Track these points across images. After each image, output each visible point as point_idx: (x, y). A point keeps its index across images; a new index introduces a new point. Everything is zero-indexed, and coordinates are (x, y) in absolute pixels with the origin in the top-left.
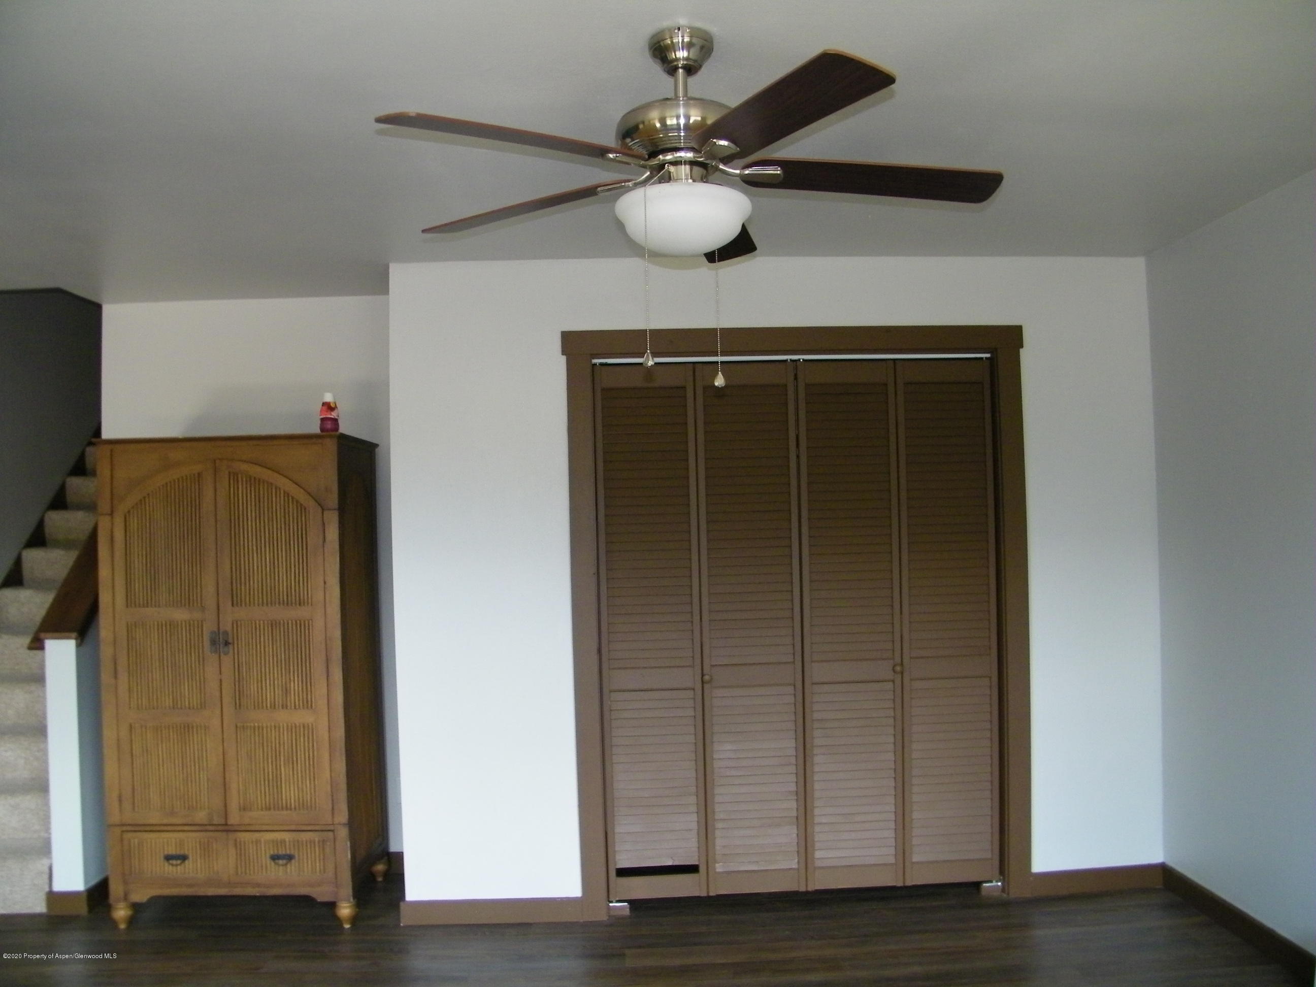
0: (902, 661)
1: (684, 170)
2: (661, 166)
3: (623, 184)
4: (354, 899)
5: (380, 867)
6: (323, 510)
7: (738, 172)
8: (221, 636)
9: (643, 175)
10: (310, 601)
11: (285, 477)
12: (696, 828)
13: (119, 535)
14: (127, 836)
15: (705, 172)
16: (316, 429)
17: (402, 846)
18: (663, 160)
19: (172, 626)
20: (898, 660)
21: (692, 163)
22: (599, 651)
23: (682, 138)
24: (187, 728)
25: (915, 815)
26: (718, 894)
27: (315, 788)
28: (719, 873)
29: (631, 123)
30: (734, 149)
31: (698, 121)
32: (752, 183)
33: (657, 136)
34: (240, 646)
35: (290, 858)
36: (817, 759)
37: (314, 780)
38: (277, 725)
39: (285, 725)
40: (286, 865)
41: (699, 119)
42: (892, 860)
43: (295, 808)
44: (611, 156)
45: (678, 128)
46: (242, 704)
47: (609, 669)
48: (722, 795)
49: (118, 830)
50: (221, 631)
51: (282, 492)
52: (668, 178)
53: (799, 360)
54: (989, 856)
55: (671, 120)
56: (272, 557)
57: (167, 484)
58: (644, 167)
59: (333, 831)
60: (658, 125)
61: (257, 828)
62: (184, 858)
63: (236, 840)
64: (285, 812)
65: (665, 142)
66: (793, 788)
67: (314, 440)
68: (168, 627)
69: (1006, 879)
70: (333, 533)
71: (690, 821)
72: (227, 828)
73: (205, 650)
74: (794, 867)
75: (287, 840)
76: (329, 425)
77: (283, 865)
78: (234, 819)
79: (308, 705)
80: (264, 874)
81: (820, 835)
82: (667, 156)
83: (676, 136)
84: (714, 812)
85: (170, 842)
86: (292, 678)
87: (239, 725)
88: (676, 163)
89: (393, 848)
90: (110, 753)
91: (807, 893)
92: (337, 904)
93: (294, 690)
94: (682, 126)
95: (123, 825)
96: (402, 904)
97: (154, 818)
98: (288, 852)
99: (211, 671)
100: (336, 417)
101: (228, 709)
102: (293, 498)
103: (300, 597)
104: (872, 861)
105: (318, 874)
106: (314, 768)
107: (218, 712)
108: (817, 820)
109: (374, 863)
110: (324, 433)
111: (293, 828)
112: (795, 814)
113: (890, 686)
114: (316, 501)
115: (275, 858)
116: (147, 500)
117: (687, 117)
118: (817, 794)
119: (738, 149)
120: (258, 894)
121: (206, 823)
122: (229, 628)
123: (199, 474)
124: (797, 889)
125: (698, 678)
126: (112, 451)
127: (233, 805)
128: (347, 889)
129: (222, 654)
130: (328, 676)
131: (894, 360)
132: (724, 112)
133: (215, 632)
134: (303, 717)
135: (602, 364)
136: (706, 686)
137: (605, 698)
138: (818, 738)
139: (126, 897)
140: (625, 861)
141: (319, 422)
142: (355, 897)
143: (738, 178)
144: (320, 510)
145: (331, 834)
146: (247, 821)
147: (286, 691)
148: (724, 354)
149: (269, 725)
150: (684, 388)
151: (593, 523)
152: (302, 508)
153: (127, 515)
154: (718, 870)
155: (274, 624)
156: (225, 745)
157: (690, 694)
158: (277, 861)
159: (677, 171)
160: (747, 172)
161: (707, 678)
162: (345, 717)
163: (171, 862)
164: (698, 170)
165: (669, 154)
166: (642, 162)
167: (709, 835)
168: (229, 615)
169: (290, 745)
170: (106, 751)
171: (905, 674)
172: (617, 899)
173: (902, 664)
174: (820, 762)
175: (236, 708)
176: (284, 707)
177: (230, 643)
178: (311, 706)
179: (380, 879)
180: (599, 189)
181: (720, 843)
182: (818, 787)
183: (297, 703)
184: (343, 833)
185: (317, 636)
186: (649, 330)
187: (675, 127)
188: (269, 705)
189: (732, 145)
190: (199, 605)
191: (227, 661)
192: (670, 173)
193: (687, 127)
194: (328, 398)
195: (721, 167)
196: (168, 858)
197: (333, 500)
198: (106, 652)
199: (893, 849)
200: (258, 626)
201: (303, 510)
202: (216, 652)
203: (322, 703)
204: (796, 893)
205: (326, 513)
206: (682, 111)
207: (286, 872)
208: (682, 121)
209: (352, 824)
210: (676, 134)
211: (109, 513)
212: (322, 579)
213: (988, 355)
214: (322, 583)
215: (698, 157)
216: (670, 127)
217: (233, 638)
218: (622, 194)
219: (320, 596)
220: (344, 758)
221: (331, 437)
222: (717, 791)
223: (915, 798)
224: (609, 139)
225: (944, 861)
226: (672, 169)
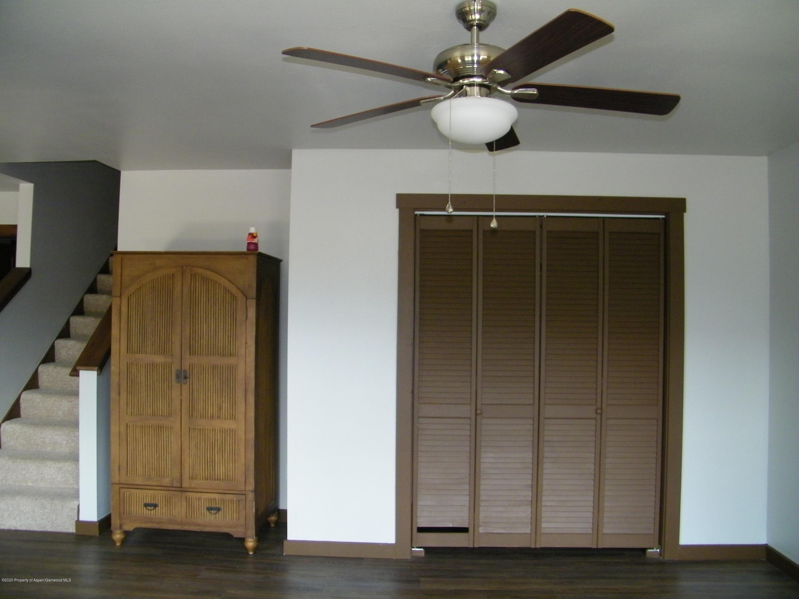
0: (601, 406)
1: (476, 89)
2: (461, 87)
3: (436, 98)
4: (256, 536)
5: (273, 518)
6: (247, 299)
7: (509, 92)
8: (182, 373)
9: (450, 93)
10: (237, 354)
11: (224, 277)
12: (468, 504)
13: (124, 309)
14: (122, 491)
15: (489, 91)
16: (244, 249)
17: (287, 507)
18: (463, 83)
19: (154, 365)
20: (599, 405)
21: (481, 85)
22: (413, 392)
23: (475, 69)
24: (160, 428)
25: (606, 504)
26: (480, 546)
27: (235, 468)
28: (481, 533)
29: (443, 59)
30: (508, 76)
31: (485, 58)
32: (518, 99)
33: (458, 68)
34: (193, 380)
35: (218, 509)
36: (546, 466)
37: (235, 463)
38: (214, 429)
39: (219, 428)
40: (216, 513)
41: (486, 57)
42: (590, 531)
43: (223, 479)
44: (429, 79)
45: (473, 62)
46: (193, 415)
47: (419, 403)
48: (485, 485)
49: (117, 487)
50: (183, 369)
51: (222, 287)
52: (465, 94)
53: (544, 216)
54: (652, 532)
55: (468, 57)
56: (215, 327)
57: (153, 280)
58: (450, 88)
59: (245, 495)
60: (460, 61)
61: (200, 490)
62: (155, 506)
63: (186, 497)
64: (216, 482)
65: (463, 72)
66: (530, 482)
67: (243, 256)
68: (151, 365)
69: (663, 547)
70: (252, 313)
71: (465, 500)
72: (181, 490)
73: (172, 381)
74: (528, 532)
75: (217, 499)
76: (253, 247)
77: (214, 514)
78: (186, 484)
79: (233, 417)
80: (203, 518)
81: (545, 514)
82: (465, 80)
83: (470, 68)
84: (480, 496)
85: (148, 496)
86: (224, 400)
87: (191, 427)
88: (471, 85)
89: (281, 507)
90: (114, 439)
91: (536, 549)
92: (246, 539)
93: (225, 407)
94: (475, 62)
95: (120, 484)
96: (285, 541)
97: (139, 481)
98: (217, 506)
99: (175, 394)
100: (257, 242)
101: (185, 417)
102: (229, 291)
103: (230, 351)
104: (578, 531)
105: (235, 520)
106: (235, 455)
107: (179, 418)
108: (544, 504)
109: (268, 516)
110: (249, 252)
111: (221, 491)
112: (530, 499)
113: (593, 422)
114: (243, 293)
115: (209, 509)
116: (142, 288)
117: (479, 56)
118: (545, 487)
119: (510, 76)
120: (198, 531)
121: (169, 485)
122: (187, 368)
123: (173, 275)
124: (529, 546)
125: (473, 411)
126: (122, 258)
127: (186, 476)
128: (252, 531)
129: (182, 384)
130: (246, 401)
131: (604, 218)
132: (501, 52)
133: (179, 370)
134: (229, 425)
135: (421, 215)
136: (478, 417)
137: (415, 420)
138: (547, 452)
139: (121, 527)
140: (423, 523)
141: (246, 245)
142: (257, 535)
143: (509, 96)
144: (245, 298)
145: (243, 497)
146: (193, 486)
147: (220, 408)
148: (497, 211)
149: (209, 428)
150: (471, 231)
151: (412, 313)
152: (233, 297)
153: (130, 297)
154: (480, 532)
155: (214, 367)
156: (182, 439)
157: (468, 421)
158: (210, 511)
159: (471, 90)
160: (516, 92)
161: (478, 412)
162: (255, 425)
163: (148, 508)
164: (484, 90)
165: (466, 79)
166: (449, 84)
167: (476, 510)
168: (188, 360)
169: (221, 441)
170: (112, 439)
171: (603, 416)
172: (417, 546)
173: (601, 409)
174: (547, 468)
175: (190, 417)
176: (219, 417)
177: (187, 378)
178: (235, 418)
179: (273, 525)
180: (422, 101)
181: (482, 515)
182: (546, 483)
183: (226, 416)
184: (251, 496)
185: (240, 374)
186: (451, 195)
187: (471, 62)
188: (209, 416)
189: (506, 74)
190: (170, 353)
191: (185, 387)
192: (466, 91)
193: (479, 62)
194: (252, 230)
195: (499, 88)
196: (146, 505)
197: (253, 293)
198: (114, 379)
199: (591, 524)
200: (205, 368)
201: (234, 299)
202: (179, 382)
203: (241, 416)
204: (529, 549)
205: (248, 301)
206: (475, 52)
207: (216, 518)
208: (476, 58)
209: (256, 491)
210: (471, 67)
211: (119, 296)
212: (244, 340)
213: (663, 216)
214: (244, 343)
215: (485, 82)
216: (467, 62)
217: (190, 375)
218: (436, 104)
219: (242, 351)
220: (253, 450)
221: (253, 254)
222: (482, 482)
223: (606, 493)
224: (429, 69)
225: (624, 534)
226: (468, 89)
